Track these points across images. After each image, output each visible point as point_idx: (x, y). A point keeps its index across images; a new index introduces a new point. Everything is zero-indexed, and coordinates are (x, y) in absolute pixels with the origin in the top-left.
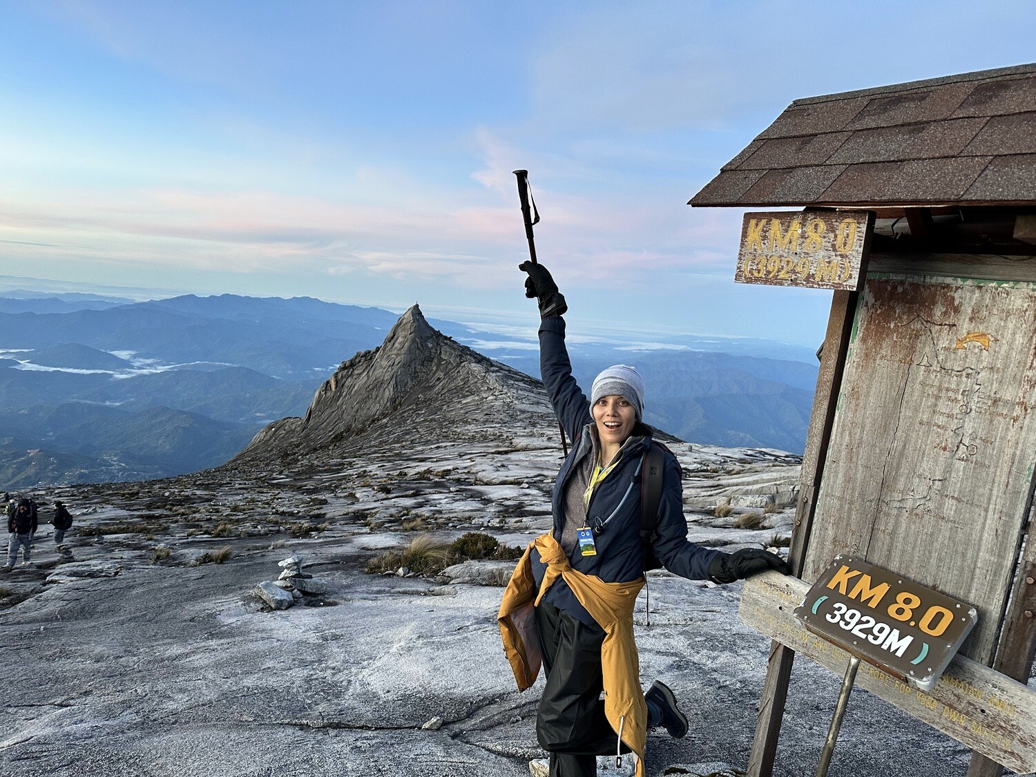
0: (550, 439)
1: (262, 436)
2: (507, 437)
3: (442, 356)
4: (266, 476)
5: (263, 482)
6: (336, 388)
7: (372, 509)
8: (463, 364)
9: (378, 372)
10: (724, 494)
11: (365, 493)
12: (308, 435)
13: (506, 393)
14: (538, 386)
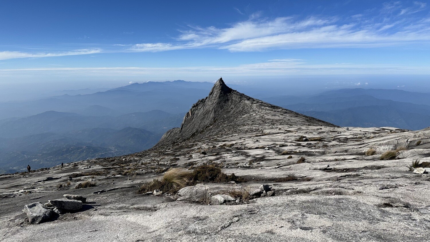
0: (280, 129)
1: (165, 136)
2: (261, 130)
3: (233, 98)
4: (164, 151)
5: (162, 153)
6: (191, 115)
7: (197, 161)
8: (242, 101)
9: (207, 107)
10: (368, 146)
11: (195, 155)
12: (182, 135)
13: (261, 112)
14: (275, 108)
